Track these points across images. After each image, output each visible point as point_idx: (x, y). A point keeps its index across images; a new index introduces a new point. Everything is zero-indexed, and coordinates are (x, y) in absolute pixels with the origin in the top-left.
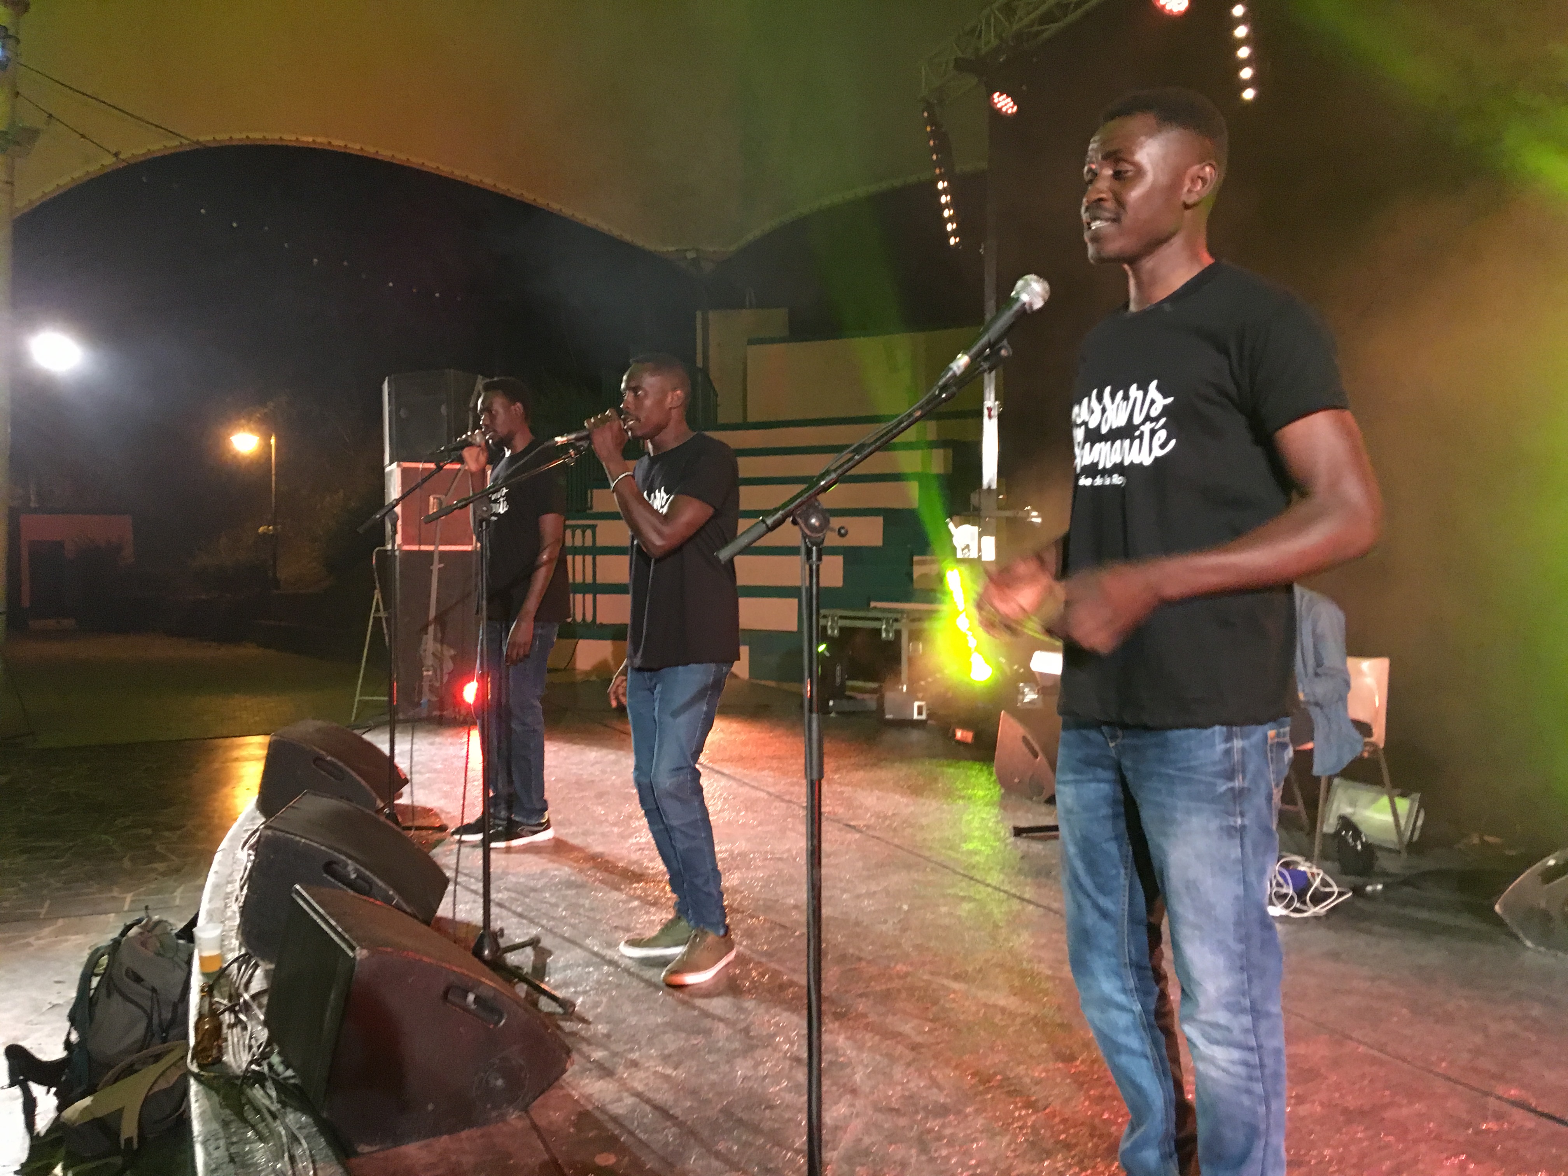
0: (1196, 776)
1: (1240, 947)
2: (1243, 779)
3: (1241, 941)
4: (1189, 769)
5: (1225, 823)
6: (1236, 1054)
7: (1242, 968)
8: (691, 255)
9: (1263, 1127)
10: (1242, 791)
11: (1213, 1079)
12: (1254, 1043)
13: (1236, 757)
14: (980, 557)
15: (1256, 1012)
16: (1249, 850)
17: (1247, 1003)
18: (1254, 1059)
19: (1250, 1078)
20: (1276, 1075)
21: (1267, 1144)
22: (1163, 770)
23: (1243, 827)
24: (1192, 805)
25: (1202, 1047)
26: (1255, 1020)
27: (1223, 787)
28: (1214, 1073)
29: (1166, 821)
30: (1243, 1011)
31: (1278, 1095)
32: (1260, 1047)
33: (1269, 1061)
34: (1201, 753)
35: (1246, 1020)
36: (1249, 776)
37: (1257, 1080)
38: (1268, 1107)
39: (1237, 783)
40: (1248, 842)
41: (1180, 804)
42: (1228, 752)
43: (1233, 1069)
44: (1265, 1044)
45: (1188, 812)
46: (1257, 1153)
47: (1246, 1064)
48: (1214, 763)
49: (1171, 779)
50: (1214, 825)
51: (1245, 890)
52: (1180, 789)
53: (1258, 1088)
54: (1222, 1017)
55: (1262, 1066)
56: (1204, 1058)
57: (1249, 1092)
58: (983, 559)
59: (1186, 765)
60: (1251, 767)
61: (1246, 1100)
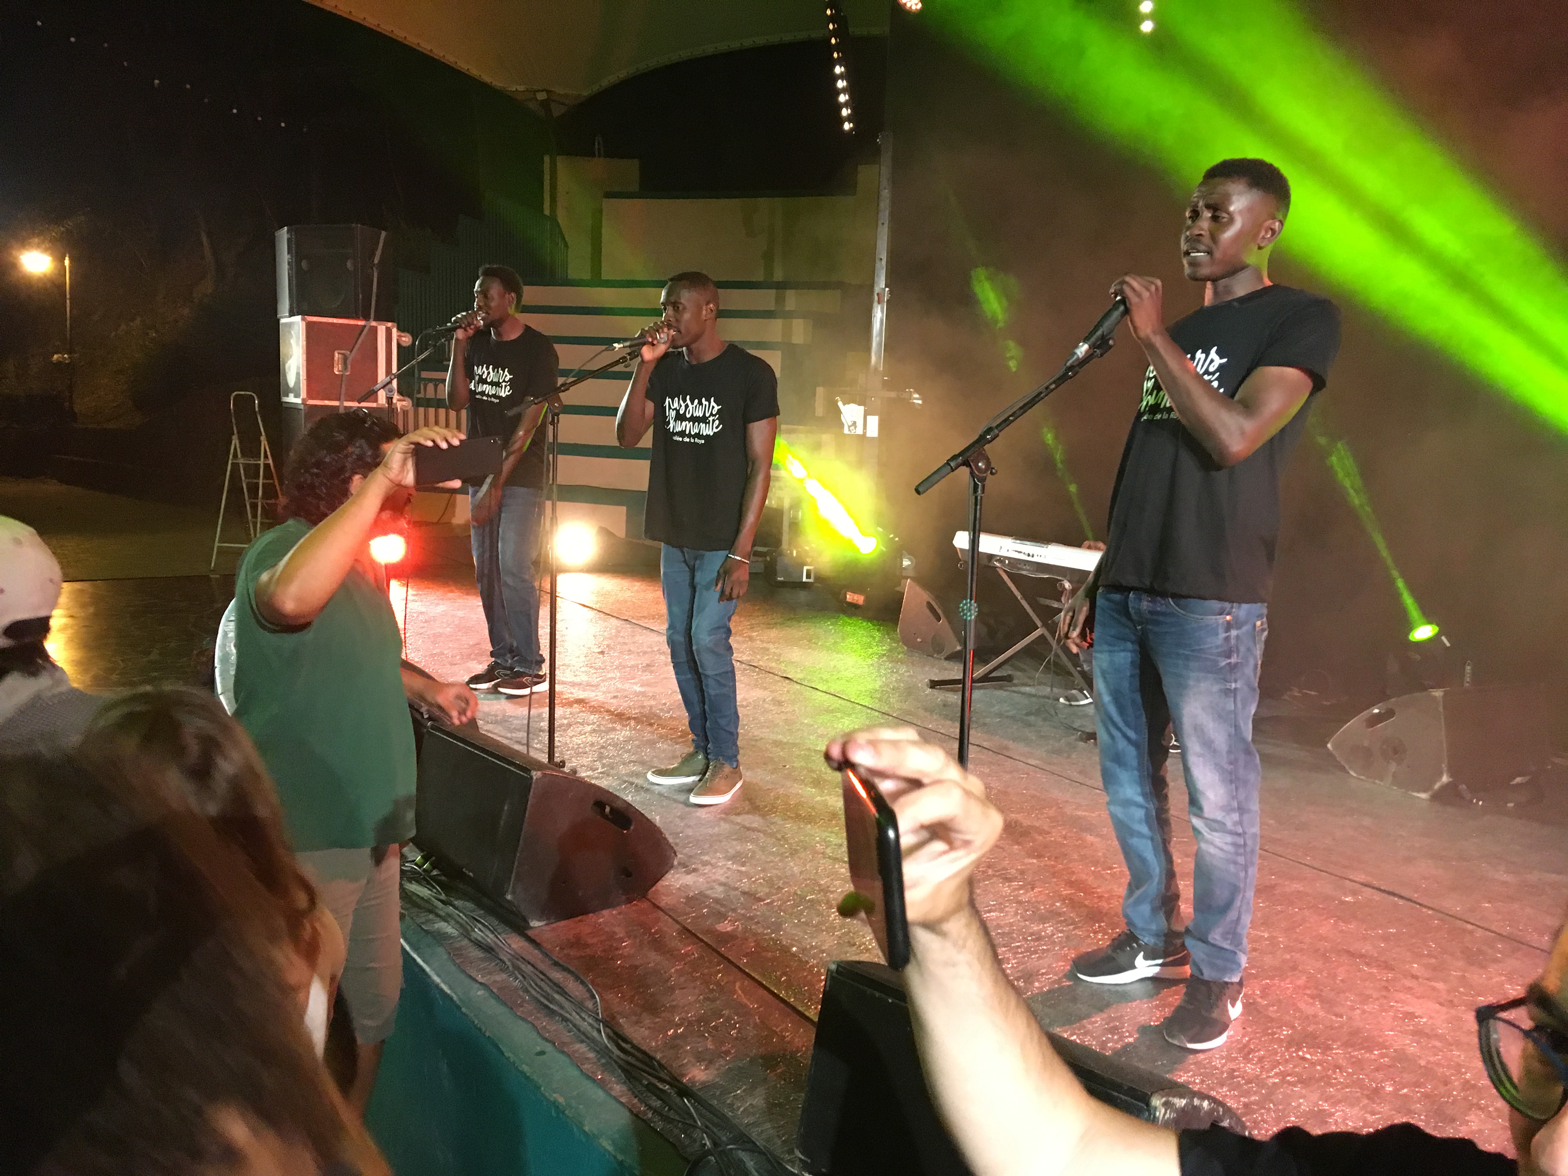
0: (1203, 656)
1: (1230, 768)
2: (1238, 656)
3: (1231, 763)
4: (1200, 650)
5: (1223, 687)
6: (1229, 839)
7: (1231, 782)
8: (542, 96)
9: (1242, 885)
10: (1237, 664)
11: (1210, 854)
12: (1240, 830)
13: (1233, 642)
14: (865, 433)
15: (1242, 810)
16: (1239, 705)
17: (1235, 804)
18: (1241, 841)
19: (1237, 854)
20: (1253, 851)
21: (1244, 896)
22: (1181, 651)
23: (1236, 689)
24: (1202, 675)
25: (1205, 834)
26: (1241, 815)
27: (1223, 663)
28: (1212, 850)
29: (1182, 687)
30: (1233, 810)
31: (1252, 864)
32: (1245, 833)
33: (1249, 842)
34: (1209, 640)
35: (1236, 816)
36: (1241, 654)
37: (1241, 855)
38: (1246, 872)
39: (1233, 660)
40: (1239, 698)
41: (1192, 674)
42: (1227, 639)
43: (1226, 848)
44: (1247, 831)
45: (1198, 680)
46: (1237, 903)
47: (1235, 845)
48: (1217, 647)
49: (1187, 658)
50: (1216, 688)
51: (1236, 730)
52: (1192, 664)
53: (1241, 860)
54: (1219, 815)
55: (1245, 844)
56: (1207, 841)
57: (1235, 863)
58: (868, 435)
59: (1197, 648)
60: (1242, 649)
61: (1232, 868)
